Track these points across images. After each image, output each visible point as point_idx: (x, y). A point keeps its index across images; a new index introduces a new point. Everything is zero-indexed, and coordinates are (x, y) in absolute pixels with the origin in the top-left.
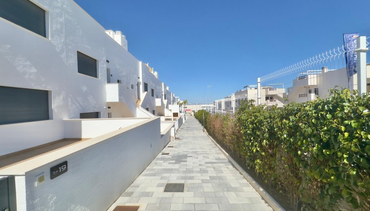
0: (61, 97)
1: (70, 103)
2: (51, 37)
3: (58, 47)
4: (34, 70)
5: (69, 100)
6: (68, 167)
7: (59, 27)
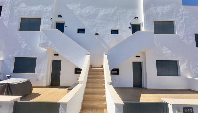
0: (185, 64)
1: (191, 67)
2: (177, 33)
3: (182, 36)
4: (170, 51)
5: (191, 65)
6: (194, 110)
7: (181, 25)
